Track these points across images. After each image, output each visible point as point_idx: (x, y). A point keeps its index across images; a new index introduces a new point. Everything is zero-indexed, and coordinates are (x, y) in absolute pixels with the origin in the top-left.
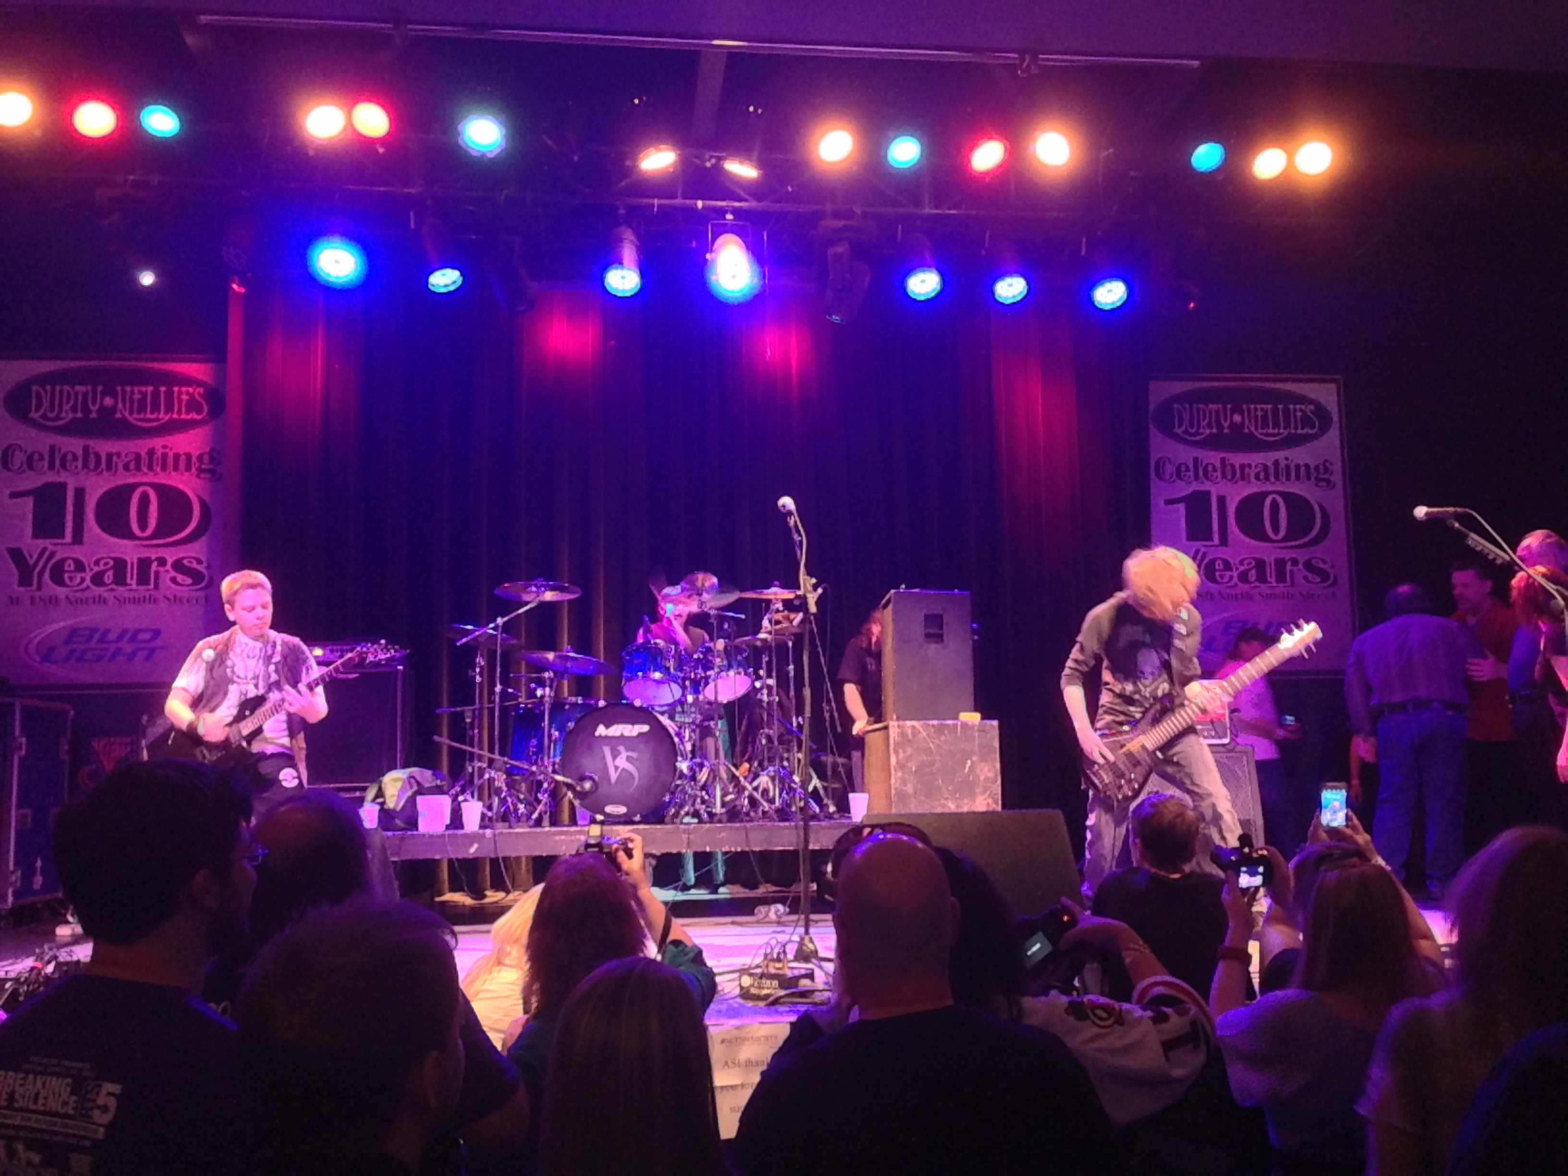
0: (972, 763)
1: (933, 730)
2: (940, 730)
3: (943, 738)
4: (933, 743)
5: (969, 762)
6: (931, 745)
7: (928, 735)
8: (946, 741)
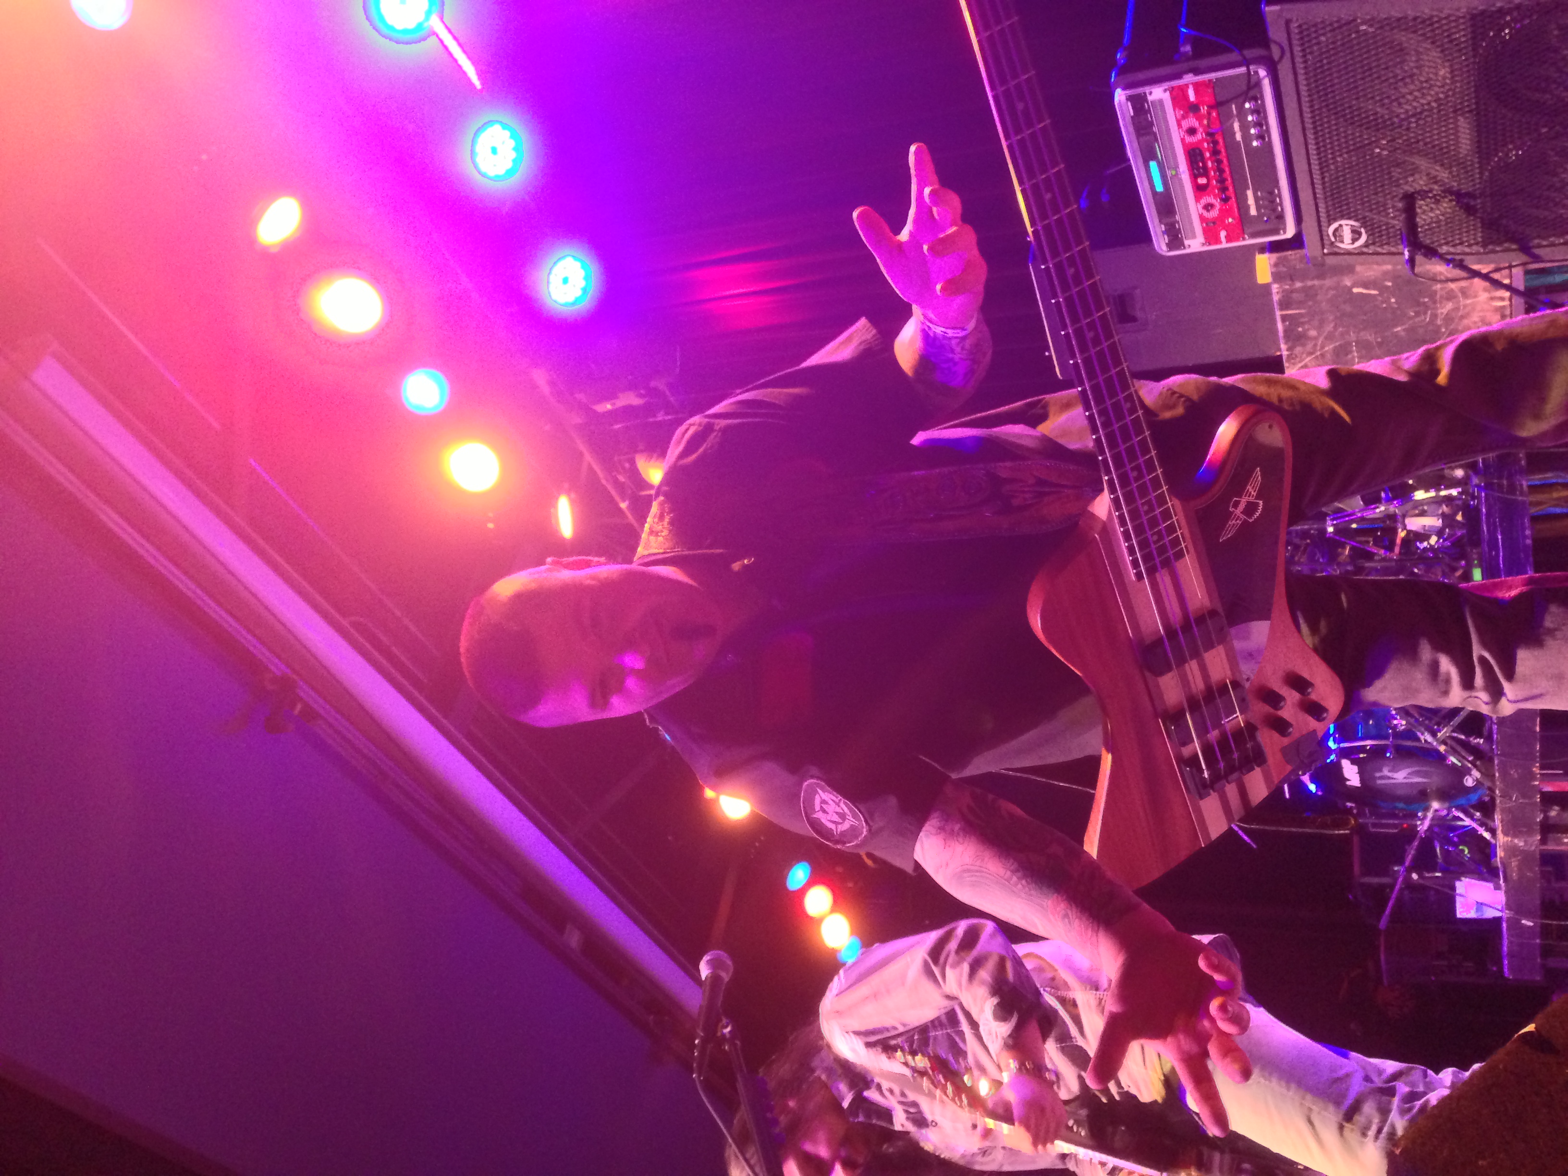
0: (1354, 286)
1: (1298, 350)
2: (1294, 338)
3: (1313, 333)
4: (1322, 347)
5: (1355, 290)
6: (1329, 348)
7: (1310, 354)
8: (1320, 328)
